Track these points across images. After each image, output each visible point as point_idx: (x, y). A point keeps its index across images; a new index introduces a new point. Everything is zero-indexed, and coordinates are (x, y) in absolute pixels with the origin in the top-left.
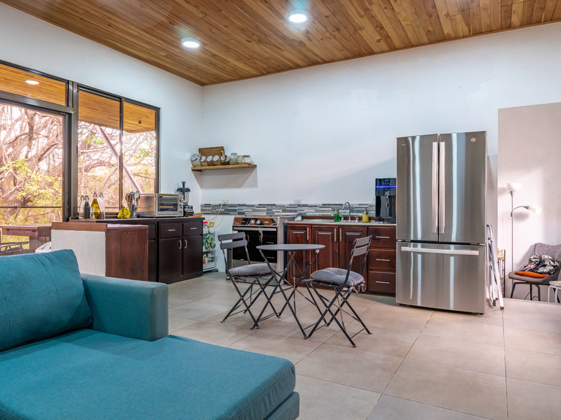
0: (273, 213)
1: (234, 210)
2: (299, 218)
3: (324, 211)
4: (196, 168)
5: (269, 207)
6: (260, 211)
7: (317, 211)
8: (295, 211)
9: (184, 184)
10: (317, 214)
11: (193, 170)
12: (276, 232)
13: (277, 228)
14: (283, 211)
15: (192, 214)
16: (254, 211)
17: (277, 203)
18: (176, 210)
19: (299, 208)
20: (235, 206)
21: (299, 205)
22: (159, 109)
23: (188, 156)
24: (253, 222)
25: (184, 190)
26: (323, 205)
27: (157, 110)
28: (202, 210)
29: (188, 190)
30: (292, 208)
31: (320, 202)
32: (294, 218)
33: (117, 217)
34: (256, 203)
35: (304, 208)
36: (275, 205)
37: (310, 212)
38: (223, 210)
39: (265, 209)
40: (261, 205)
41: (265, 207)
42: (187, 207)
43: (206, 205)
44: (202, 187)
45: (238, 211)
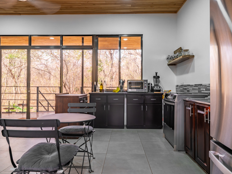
0: (201, 91)
1: (186, 89)
4: (169, 63)
5: (199, 87)
6: (195, 89)
9: (156, 74)
12: (174, 106)
13: (174, 103)
15: (159, 91)
16: (193, 89)
17: (203, 83)
18: (142, 88)
20: (185, 86)
22: (142, 35)
25: (157, 77)
27: (141, 36)
28: (176, 89)
29: (159, 77)
33: (112, 92)
38: (182, 89)
39: (197, 88)
40: (196, 85)
41: (197, 87)
42: (156, 87)
43: (177, 86)
44: (176, 75)
45: (187, 89)
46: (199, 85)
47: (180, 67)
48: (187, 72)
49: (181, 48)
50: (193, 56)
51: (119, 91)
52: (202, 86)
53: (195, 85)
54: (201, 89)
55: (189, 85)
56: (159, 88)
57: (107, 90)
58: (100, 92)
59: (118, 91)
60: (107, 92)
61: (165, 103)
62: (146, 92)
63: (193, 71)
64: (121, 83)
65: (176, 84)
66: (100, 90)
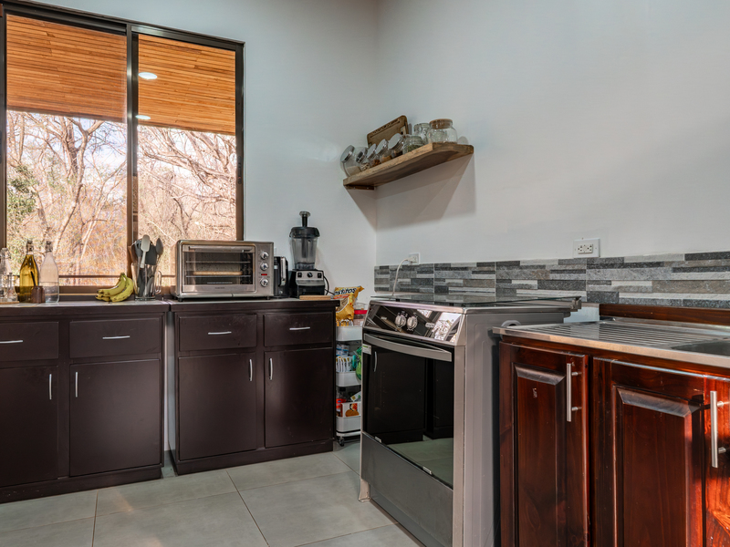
0: (513, 290)
1: (428, 282)
2: (591, 312)
3: (695, 285)
5: (503, 271)
6: (480, 283)
7: (661, 285)
8: (579, 285)
9: (305, 217)
10: (664, 298)
11: (349, 186)
12: (451, 365)
13: (451, 349)
14: (542, 285)
15: (319, 290)
16: (468, 283)
17: (526, 257)
18: (248, 279)
19: (591, 275)
20: (427, 269)
21: (592, 264)
22: (242, 45)
23: (335, 153)
24: (399, 319)
25: (305, 234)
26: (689, 257)
27: (237, 47)
28: (377, 281)
29: (315, 232)
30: (568, 273)
31: (676, 247)
32: (567, 312)
33: (94, 299)
34: (471, 259)
35: (607, 273)
36: (517, 264)
37: (634, 290)
38: (409, 280)
39: (493, 277)
40: (483, 267)
41: (493, 272)
42: (305, 273)
43: (383, 270)
44: (377, 225)
45: (436, 283)
46: (500, 265)
47: (391, 198)
48: (437, 215)
49: (404, 118)
50: (469, 150)
51: (133, 295)
52: (517, 271)
53: (479, 265)
54: (514, 282)
55: (446, 267)
56: (319, 276)
57: (62, 289)
58: (21, 299)
59: (127, 293)
60: (62, 299)
61: (374, 348)
62: (265, 298)
63: (469, 207)
64: (142, 255)
65: (376, 263)
66: (17, 289)
